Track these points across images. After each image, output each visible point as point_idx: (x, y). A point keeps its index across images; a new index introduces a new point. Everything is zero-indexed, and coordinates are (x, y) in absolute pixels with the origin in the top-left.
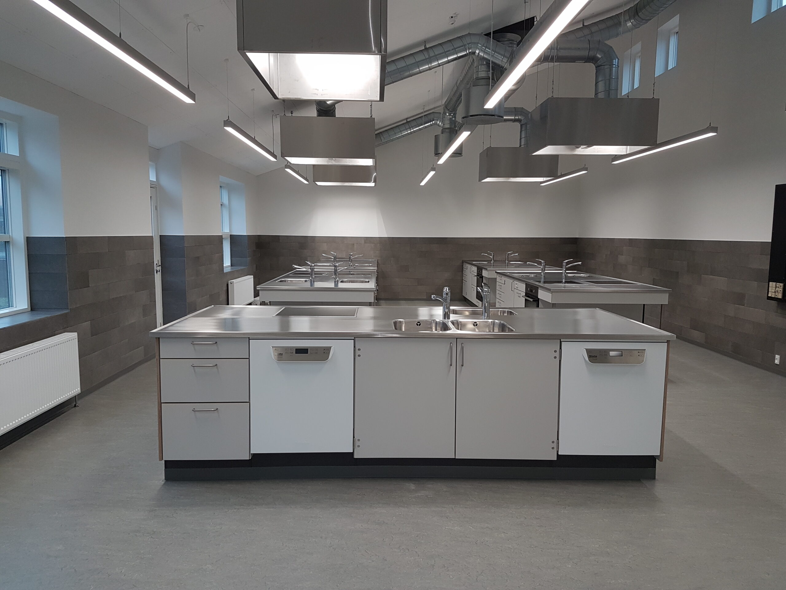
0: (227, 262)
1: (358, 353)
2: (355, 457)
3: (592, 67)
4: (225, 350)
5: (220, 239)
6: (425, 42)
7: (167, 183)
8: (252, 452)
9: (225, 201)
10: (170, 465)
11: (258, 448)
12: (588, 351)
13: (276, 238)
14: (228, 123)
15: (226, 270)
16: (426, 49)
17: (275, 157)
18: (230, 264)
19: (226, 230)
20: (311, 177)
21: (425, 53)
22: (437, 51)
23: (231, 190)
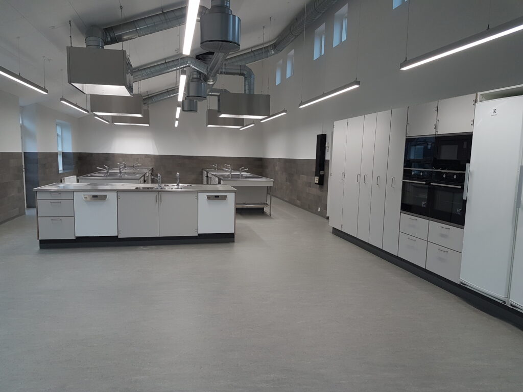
0: (61, 168)
1: (119, 197)
2: (119, 237)
3: (242, 78)
4: (64, 196)
5: (56, 154)
6: (165, 59)
7: (27, 124)
8: (76, 236)
9: (59, 133)
10: (42, 242)
11: (78, 235)
12: (207, 196)
13: (91, 154)
14: (63, 99)
15: (60, 172)
16: (166, 62)
17: (88, 112)
18: (62, 169)
19: (60, 150)
20: (110, 121)
21: (165, 65)
22: (171, 64)
23: (62, 127)
